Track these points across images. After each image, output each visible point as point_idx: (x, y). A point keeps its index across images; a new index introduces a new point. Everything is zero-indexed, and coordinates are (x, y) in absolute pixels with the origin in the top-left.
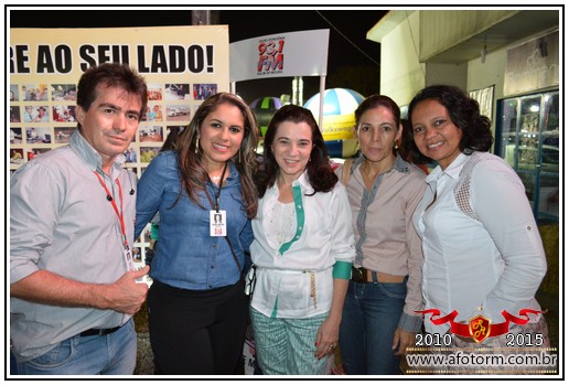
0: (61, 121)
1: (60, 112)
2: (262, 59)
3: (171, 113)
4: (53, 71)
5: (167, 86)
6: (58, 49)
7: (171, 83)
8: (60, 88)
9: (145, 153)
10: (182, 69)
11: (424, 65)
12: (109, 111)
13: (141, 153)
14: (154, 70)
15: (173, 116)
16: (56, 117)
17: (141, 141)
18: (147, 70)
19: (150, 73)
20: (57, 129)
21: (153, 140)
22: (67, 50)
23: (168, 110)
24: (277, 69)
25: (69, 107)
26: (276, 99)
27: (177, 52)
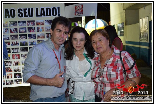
0: (13, 33)
1: (12, 30)
2: (76, 11)
3: (47, 29)
4: (10, 17)
5: (45, 21)
6: (11, 10)
7: (46, 20)
8: (12, 22)
9: (39, 42)
10: (50, 15)
11: (125, 10)
12: (59, 31)
13: (38, 42)
14: (41, 16)
15: (48, 30)
16: (11, 31)
17: (38, 38)
18: (39, 16)
19: (40, 17)
20: (11, 36)
21: (41, 38)
22: (14, 10)
23: (46, 28)
24: (81, 14)
25: (15, 28)
26: (76, 23)
27: (48, 10)
